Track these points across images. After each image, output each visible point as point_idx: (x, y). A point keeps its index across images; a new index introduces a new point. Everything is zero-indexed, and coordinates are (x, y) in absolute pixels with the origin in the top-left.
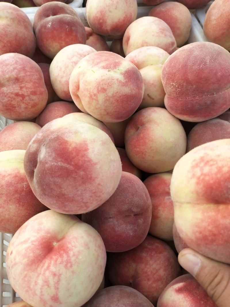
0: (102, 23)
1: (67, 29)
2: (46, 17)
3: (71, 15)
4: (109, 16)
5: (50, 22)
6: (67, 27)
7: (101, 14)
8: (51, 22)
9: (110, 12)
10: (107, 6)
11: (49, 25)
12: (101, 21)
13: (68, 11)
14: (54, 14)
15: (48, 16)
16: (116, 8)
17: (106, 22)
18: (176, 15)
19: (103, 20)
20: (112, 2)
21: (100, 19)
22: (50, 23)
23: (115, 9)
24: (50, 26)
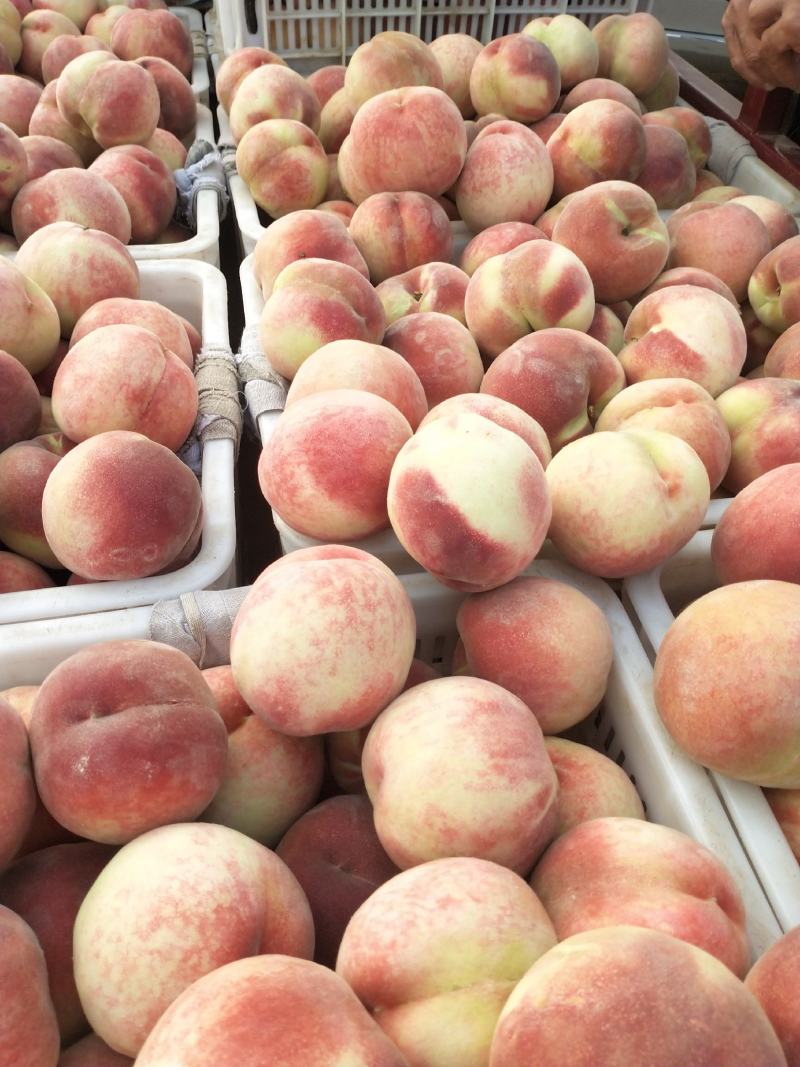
0: (285, 714)
1: (147, 772)
2: (74, 722)
3: (168, 702)
4: (307, 696)
5: (83, 753)
6: (148, 765)
7: (281, 689)
8: (87, 752)
9: (312, 683)
10: (300, 666)
11: (81, 767)
12: (280, 708)
13: (159, 690)
14: (105, 710)
15: (82, 717)
16: (333, 672)
17: (297, 713)
18: (552, 643)
19: (289, 707)
20: (318, 653)
21: (276, 703)
22: (85, 759)
23: (330, 673)
24: (82, 770)
